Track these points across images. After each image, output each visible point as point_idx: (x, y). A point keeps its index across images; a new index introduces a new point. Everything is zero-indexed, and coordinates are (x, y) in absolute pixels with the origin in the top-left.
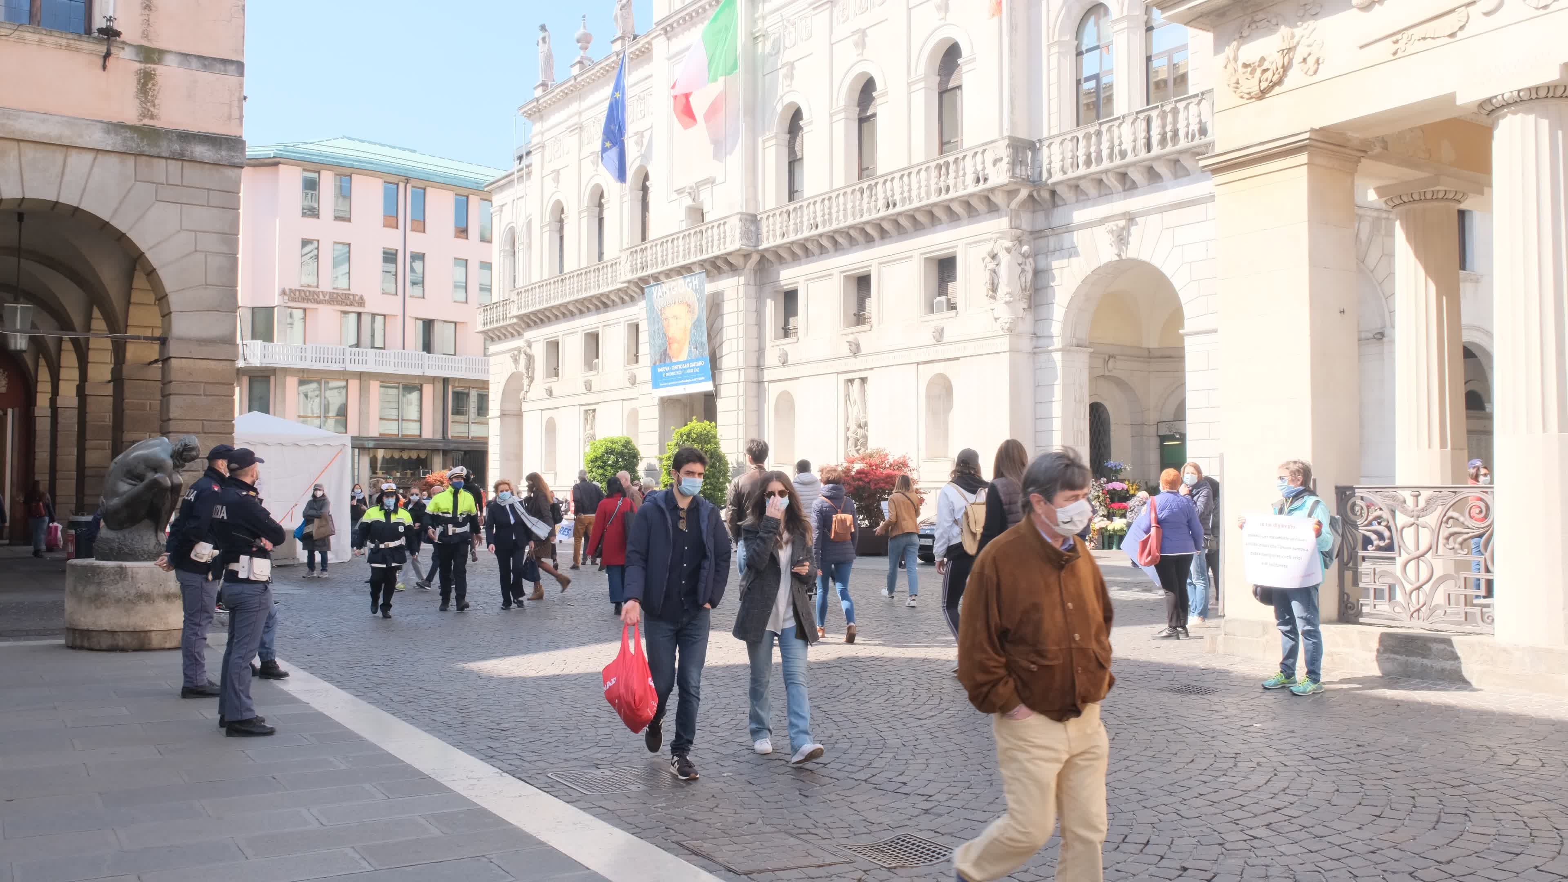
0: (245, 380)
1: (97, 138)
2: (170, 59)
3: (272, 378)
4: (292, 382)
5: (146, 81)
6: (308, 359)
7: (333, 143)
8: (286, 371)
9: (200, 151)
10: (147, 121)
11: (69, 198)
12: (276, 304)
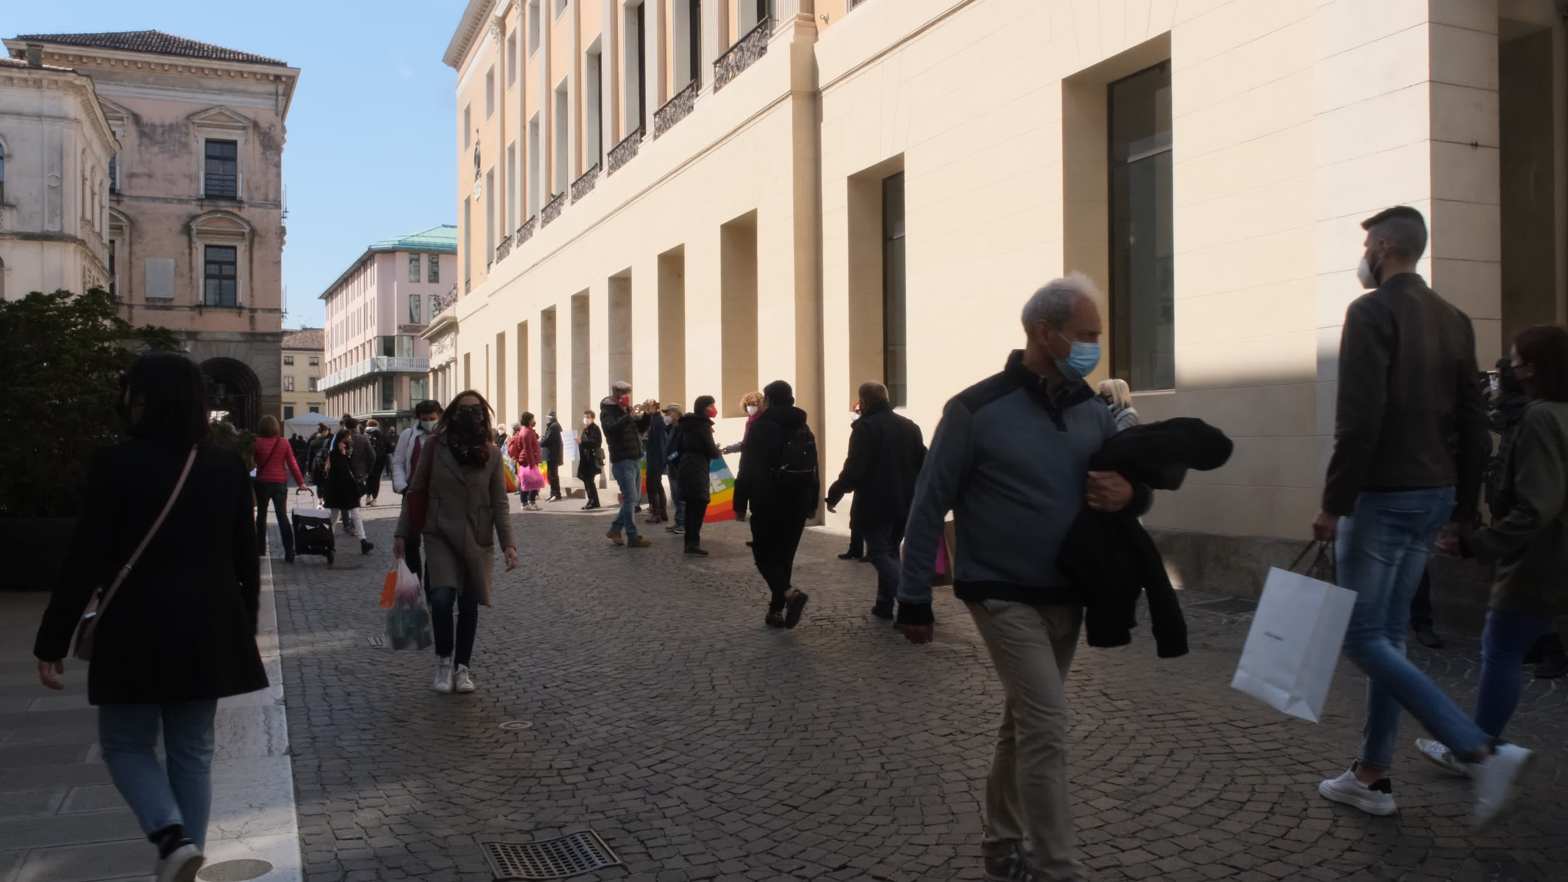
0: (380, 379)
1: (238, 338)
2: (259, 312)
3: (395, 379)
4: (406, 380)
5: (252, 319)
6: (415, 365)
7: (432, 233)
8: (402, 374)
9: (269, 338)
10: (253, 331)
11: (231, 356)
12: (396, 334)
